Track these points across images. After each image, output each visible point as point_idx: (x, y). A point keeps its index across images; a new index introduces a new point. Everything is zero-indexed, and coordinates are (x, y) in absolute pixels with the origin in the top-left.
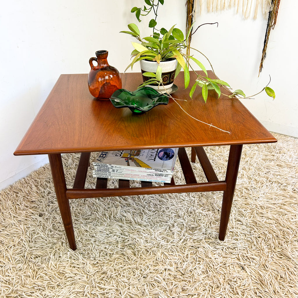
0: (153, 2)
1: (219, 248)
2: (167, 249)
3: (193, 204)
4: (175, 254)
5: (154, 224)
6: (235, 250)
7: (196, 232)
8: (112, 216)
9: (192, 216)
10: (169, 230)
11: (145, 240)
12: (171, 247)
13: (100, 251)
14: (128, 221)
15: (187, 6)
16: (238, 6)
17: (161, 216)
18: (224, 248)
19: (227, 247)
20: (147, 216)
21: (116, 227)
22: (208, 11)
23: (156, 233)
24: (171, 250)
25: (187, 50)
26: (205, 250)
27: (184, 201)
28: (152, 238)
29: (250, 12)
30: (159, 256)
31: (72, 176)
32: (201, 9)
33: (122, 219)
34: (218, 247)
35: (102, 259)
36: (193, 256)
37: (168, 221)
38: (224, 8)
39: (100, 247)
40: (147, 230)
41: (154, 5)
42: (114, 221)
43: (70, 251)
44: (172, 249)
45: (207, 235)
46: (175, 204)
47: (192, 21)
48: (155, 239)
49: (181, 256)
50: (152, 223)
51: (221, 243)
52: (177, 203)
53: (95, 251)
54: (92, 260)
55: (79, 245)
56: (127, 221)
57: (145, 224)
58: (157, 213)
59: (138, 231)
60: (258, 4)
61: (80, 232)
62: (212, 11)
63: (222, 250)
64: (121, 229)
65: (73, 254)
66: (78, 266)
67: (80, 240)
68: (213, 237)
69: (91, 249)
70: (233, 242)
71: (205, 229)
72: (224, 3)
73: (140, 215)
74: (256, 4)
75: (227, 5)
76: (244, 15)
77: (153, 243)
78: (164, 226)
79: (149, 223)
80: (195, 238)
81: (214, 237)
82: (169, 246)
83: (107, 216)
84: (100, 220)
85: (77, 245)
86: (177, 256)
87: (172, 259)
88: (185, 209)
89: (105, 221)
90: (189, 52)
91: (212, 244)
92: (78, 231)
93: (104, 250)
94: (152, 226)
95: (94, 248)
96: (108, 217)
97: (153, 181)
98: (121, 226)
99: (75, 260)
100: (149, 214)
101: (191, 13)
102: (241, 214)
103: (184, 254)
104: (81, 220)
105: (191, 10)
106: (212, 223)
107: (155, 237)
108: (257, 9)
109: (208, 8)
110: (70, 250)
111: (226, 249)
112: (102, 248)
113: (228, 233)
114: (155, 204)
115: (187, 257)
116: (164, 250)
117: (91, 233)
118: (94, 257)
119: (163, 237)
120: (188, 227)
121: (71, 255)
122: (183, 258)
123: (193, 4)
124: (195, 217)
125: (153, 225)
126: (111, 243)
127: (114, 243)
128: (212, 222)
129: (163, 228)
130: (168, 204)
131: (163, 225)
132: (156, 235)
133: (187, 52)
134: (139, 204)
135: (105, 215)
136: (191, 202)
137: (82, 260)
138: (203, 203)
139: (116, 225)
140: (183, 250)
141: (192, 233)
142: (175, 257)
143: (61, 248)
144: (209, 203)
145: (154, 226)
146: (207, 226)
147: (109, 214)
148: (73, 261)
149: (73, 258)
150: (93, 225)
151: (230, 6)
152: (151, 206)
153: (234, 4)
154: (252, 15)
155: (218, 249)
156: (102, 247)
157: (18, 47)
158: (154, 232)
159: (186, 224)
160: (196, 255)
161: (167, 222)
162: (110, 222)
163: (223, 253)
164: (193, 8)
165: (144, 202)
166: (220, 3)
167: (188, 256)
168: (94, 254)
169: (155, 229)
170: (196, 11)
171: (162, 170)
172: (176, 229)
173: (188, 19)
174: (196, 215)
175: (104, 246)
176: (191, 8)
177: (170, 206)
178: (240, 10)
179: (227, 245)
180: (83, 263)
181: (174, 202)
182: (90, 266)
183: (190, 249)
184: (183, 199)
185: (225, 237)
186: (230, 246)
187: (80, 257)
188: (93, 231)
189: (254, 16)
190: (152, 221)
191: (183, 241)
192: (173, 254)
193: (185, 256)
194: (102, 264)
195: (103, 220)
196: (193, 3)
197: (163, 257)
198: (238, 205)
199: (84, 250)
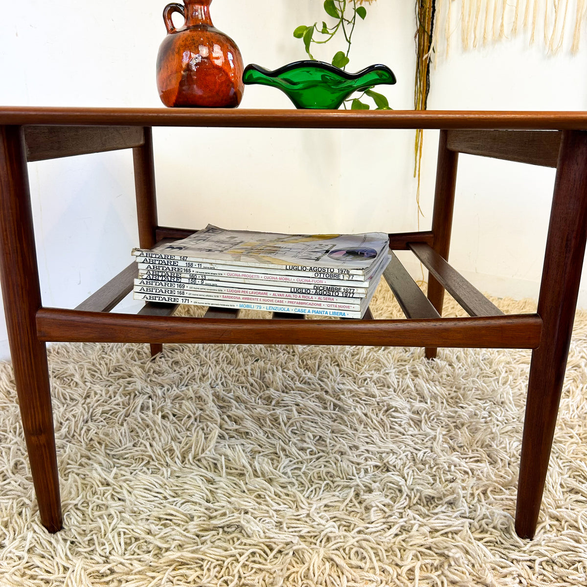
0: (342, 13)
1: (518, 558)
2: (344, 550)
3: (429, 444)
4: (368, 565)
5: (311, 482)
6: (577, 569)
7: (440, 510)
8: (190, 457)
9: (427, 470)
10: (354, 499)
11: (276, 520)
12: (356, 544)
13: (130, 538)
14: (234, 471)
15: (417, 39)
16: (534, 28)
17: (335, 464)
18: (537, 562)
19: (546, 558)
20: (291, 461)
21: (195, 480)
22: (465, 48)
23: (314, 506)
24: (357, 552)
25: (416, 137)
26: (473, 561)
27: (404, 435)
28: (298, 517)
29: (562, 37)
30: (316, 566)
31: (111, 369)
32: (448, 45)
33: (219, 465)
34: (514, 555)
35: (129, 562)
36: (429, 574)
37: (353, 477)
38: (500, 36)
39: (132, 527)
40: (287, 495)
41: (345, 20)
42: (193, 467)
43: (37, 531)
44: (362, 550)
45: (477, 520)
46: (378, 441)
47: (428, 72)
48: (308, 521)
49: (391, 571)
50: (305, 481)
51: (523, 545)
52: (382, 440)
53: (113, 537)
54: (98, 563)
55: (71, 520)
56: (231, 469)
57: (284, 479)
58: (321, 457)
59: (259, 496)
60: (581, 18)
61: (88, 487)
62: (474, 46)
63: (530, 568)
64: (211, 487)
65: (43, 541)
66: (46, 576)
67: (79, 507)
68: (494, 528)
69: (103, 532)
70: (567, 542)
71: (470, 508)
72: (502, 25)
73: (272, 460)
74: (577, 19)
75: (507, 30)
76: (548, 44)
77: (300, 531)
78: (339, 489)
79: (297, 480)
80: (437, 524)
81: (499, 526)
82: (352, 541)
83: (177, 453)
84: (152, 463)
85: (65, 516)
86: (378, 572)
87: (358, 579)
88: (406, 454)
89: (168, 465)
90: (422, 141)
91: (493, 548)
92: (82, 484)
93: (144, 535)
94: (302, 488)
95: (113, 530)
96: (179, 456)
97: (309, 311)
98: (211, 482)
99: (43, 557)
100: (297, 458)
101: (426, 54)
102: (579, 476)
103: (400, 567)
104: (101, 459)
105: (426, 48)
106: (488, 492)
107: (308, 515)
108: (579, 30)
109: (464, 40)
110: (39, 528)
111: (544, 564)
112: (139, 531)
113: (544, 520)
114: (320, 437)
115: (411, 577)
116: (333, 552)
117: (119, 490)
118: (108, 554)
119: (335, 517)
120: (415, 496)
121: (35, 543)
122: (396, 580)
123: (431, 36)
124: (437, 474)
125: (307, 484)
126: (171, 520)
127: (179, 522)
128: (490, 489)
129: (337, 493)
130: (357, 440)
131: (339, 486)
132: (313, 509)
133: (416, 140)
134: (273, 435)
135: (171, 450)
136: (423, 440)
137: (64, 559)
138: (459, 445)
139: (196, 475)
140: (396, 556)
141: (427, 512)
142: (371, 576)
143: (13, 521)
144: (479, 444)
145: (309, 488)
146: (476, 499)
147: (183, 450)
148: (37, 561)
149: (39, 550)
150: (131, 473)
151: (514, 31)
152: (307, 440)
153: (525, 25)
154: (566, 44)
155: (515, 562)
156: (139, 529)
157: (17, 35)
158: (309, 501)
159: (409, 489)
160: (439, 572)
161: (351, 479)
162: (180, 469)
163: (534, 578)
164: (430, 42)
165: (288, 430)
166: (493, 27)
167: (414, 575)
168: (107, 546)
169: (312, 496)
170: (438, 50)
171: (336, 271)
172: (376, 499)
173: (420, 67)
174: (438, 468)
175: (146, 527)
176: (426, 44)
177: (361, 443)
178: (540, 37)
179: (546, 553)
180: (64, 567)
181: (374, 436)
182: (83, 578)
183: (419, 555)
184: (402, 430)
185: (537, 531)
186: (554, 556)
187: (60, 550)
188: (125, 485)
189: (573, 46)
190: (306, 477)
191: (397, 532)
192: (362, 564)
193: (404, 575)
194: (125, 577)
195: (163, 463)
196: (432, 33)
197: (327, 571)
198: (566, 453)
199: (82, 532)
